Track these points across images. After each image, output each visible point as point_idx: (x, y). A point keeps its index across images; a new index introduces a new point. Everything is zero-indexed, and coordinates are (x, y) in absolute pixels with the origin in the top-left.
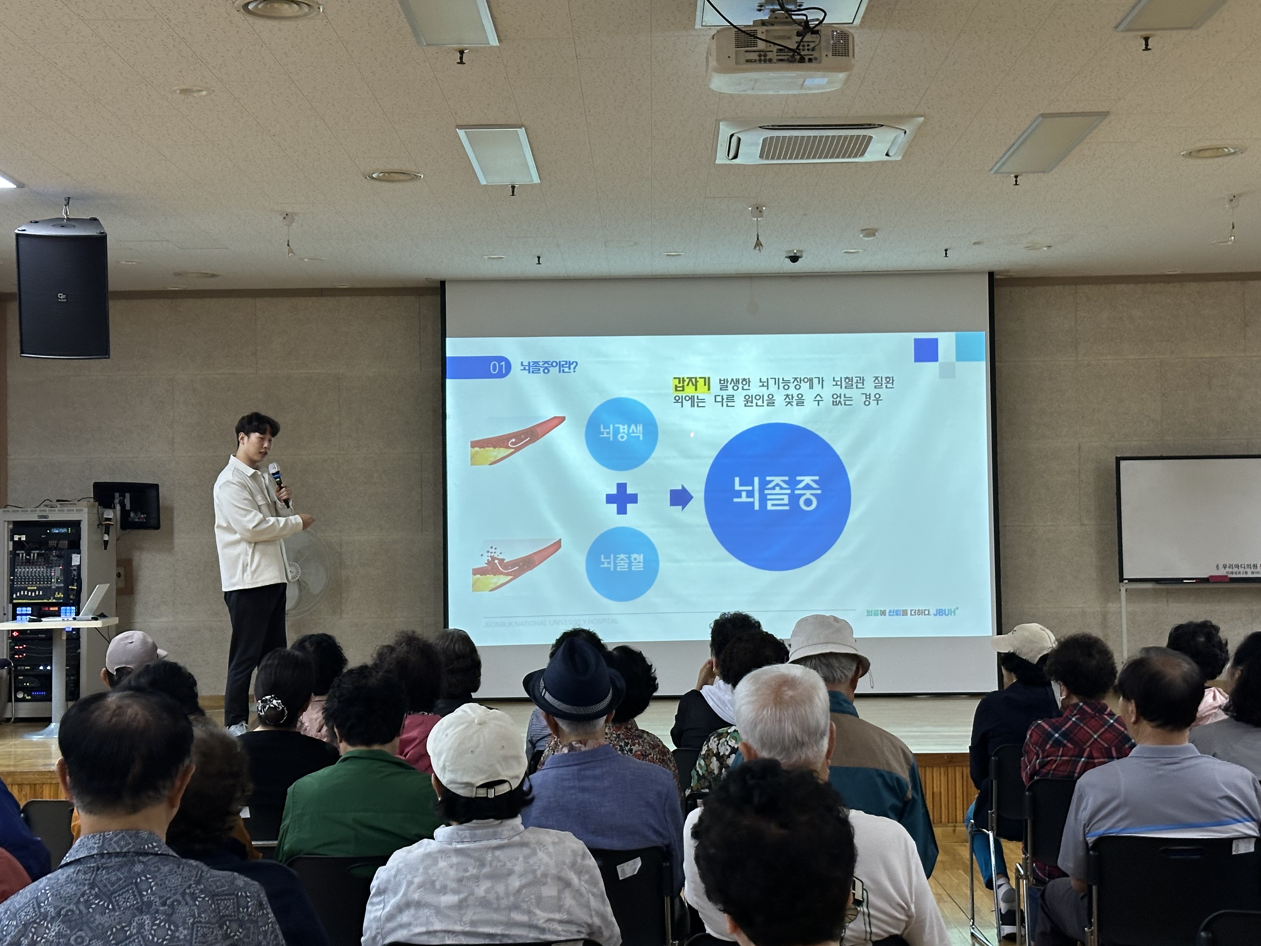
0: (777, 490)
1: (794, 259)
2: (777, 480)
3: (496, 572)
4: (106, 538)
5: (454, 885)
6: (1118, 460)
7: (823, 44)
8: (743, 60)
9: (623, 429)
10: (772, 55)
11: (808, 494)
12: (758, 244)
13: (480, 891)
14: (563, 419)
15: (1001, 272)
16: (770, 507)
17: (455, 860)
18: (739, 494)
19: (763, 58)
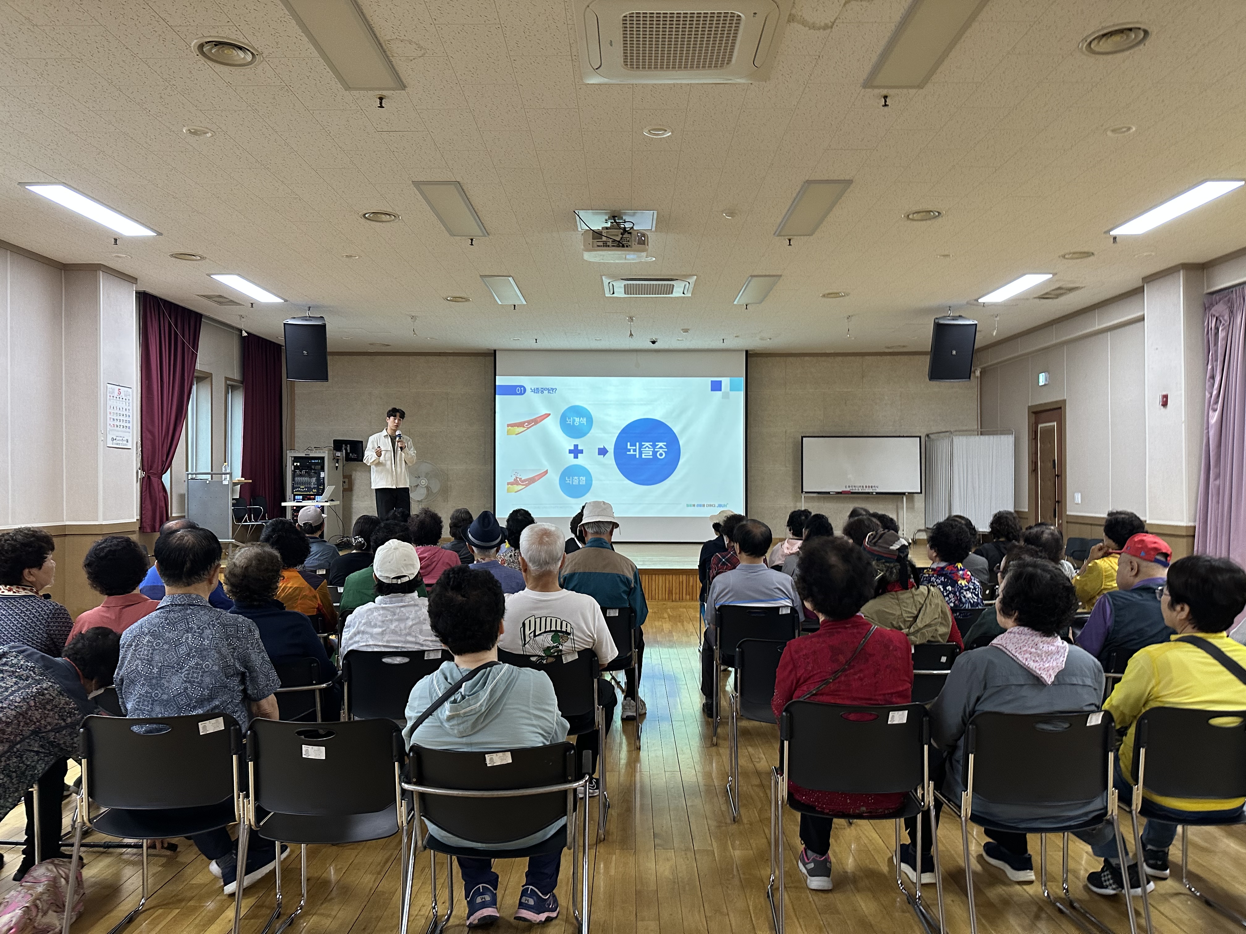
0: (647, 449)
1: (654, 342)
2: (647, 444)
3: (518, 484)
4: (337, 465)
5: (380, 624)
6: (802, 437)
7: (633, 238)
8: (596, 245)
9: (577, 419)
10: (610, 244)
11: (661, 451)
12: (631, 335)
13: (392, 627)
14: (550, 414)
15: (751, 350)
16: (643, 457)
17: (381, 612)
18: (629, 450)
19: (605, 245)
